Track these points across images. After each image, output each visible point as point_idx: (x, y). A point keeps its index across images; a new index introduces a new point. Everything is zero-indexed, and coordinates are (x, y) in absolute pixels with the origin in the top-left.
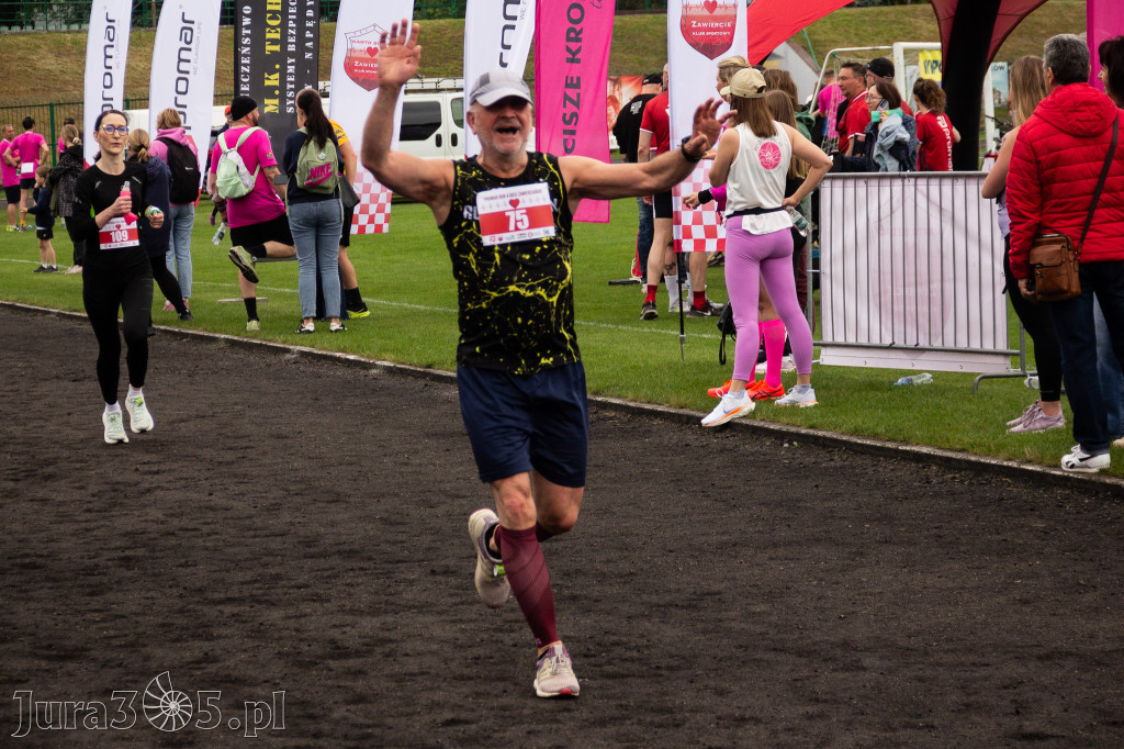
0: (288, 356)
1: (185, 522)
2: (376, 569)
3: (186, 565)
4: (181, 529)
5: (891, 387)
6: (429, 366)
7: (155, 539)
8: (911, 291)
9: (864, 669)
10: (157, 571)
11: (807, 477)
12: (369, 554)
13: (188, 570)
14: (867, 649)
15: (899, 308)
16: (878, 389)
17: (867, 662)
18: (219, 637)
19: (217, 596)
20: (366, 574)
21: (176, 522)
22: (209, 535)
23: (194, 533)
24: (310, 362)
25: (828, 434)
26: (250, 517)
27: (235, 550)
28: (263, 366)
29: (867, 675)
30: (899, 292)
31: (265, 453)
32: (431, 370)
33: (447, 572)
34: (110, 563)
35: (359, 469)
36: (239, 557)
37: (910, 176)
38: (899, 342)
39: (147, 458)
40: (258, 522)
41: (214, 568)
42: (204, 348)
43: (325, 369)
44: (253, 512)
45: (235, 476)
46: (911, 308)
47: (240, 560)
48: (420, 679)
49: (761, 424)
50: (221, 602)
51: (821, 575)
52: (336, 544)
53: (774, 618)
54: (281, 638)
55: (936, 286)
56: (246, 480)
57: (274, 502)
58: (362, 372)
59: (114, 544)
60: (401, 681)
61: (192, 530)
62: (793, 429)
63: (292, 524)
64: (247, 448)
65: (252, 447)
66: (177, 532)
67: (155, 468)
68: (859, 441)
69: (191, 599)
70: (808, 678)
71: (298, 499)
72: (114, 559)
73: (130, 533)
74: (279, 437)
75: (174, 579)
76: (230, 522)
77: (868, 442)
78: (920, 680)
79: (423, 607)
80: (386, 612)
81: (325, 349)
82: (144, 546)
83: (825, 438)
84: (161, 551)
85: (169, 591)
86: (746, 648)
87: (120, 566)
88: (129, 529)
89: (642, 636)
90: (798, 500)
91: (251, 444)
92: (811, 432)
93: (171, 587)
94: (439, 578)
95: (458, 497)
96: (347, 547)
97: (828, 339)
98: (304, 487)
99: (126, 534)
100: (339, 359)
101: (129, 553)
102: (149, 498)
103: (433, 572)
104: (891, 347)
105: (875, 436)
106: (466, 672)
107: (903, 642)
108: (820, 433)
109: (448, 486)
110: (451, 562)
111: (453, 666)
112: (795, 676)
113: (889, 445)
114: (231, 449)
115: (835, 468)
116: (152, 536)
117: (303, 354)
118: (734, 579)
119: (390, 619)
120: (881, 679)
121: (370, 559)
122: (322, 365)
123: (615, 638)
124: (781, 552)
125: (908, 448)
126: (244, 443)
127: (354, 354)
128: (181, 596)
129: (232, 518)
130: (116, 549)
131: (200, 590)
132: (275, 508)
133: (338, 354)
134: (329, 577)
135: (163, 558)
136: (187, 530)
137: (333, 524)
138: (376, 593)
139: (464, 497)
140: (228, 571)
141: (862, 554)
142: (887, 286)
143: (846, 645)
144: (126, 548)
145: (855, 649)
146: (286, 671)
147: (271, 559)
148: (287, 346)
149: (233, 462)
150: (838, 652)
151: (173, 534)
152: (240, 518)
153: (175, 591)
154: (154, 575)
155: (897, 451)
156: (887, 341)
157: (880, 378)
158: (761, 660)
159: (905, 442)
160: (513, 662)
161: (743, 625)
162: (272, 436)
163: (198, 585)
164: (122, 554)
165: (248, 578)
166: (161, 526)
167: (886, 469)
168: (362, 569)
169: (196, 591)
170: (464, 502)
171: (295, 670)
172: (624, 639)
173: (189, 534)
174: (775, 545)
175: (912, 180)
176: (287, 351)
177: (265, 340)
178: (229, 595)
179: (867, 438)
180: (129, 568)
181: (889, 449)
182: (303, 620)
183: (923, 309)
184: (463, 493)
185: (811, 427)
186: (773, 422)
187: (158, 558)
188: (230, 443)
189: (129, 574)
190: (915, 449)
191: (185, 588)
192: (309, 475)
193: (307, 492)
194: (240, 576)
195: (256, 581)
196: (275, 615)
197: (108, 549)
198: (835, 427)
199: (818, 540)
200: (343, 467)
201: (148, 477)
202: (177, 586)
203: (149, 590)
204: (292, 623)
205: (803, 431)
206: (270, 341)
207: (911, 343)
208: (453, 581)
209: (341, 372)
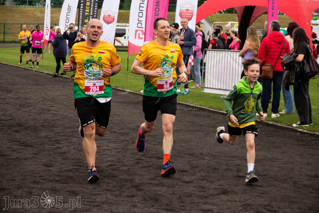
1: (57, 118)
4: (56, 119)
5: (219, 98)
6: (117, 87)
7: (50, 121)
8: (225, 77)
9: (205, 159)
11: (198, 117)
14: (206, 155)
15: (222, 80)
16: (216, 98)
17: (206, 158)
18: (61, 143)
21: (55, 118)
22: (62, 121)
25: (204, 108)
27: (68, 125)
29: (205, 161)
30: (223, 77)
32: (117, 88)
33: (114, 132)
37: (227, 51)
38: (222, 88)
39: (51, 103)
42: (67, 80)
45: (70, 108)
46: (225, 80)
48: (105, 155)
49: (189, 104)
50: (63, 136)
51: (198, 138)
53: (186, 147)
54: (75, 145)
55: (231, 76)
59: (40, 122)
60: (101, 155)
62: (196, 106)
67: (52, 106)
68: (211, 109)
69: (56, 135)
70: (192, 161)
72: (40, 125)
77: (213, 110)
78: (217, 163)
79: (108, 140)
80: (100, 140)
82: (48, 123)
83: (203, 108)
85: (52, 133)
86: (179, 153)
87: (41, 127)
88: (45, 119)
89: (156, 149)
90: (195, 122)
92: (200, 107)
94: (112, 133)
95: (119, 116)
97: (206, 86)
103: (111, 132)
104: (220, 89)
105: (214, 109)
106: (115, 154)
107: (214, 154)
108: (202, 107)
109: (117, 114)
110: (116, 130)
111: (113, 153)
112: (189, 160)
113: (217, 111)
114: (70, 102)
115: (205, 115)
118: (178, 138)
119: (100, 142)
120: (208, 162)
123: (150, 149)
124: (190, 133)
125: (221, 112)
128: (54, 134)
139: (121, 116)
141: (208, 134)
142: (220, 75)
143: (201, 154)
144: (43, 123)
145: (204, 155)
146: (76, 152)
150: (199, 155)
151: (54, 120)
153: (53, 133)
155: (219, 112)
156: (219, 88)
157: (217, 96)
158: (182, 156)
159: (221, 110)
160: (126, 153)
161: (179, 148)
163: (58, 132)
165: (70, 131)
166: (52, 119)
167: (216, 116)
170: (121, 117)
171: (78, 152)
172: (152, 149)
173: (58, 120)
174: (189, 131)
175: (227, 52)
179: (212, 109)
181: (217, 112)
182: (81, 141)
183: (228, 81)
184: (121, 115)
185: (200, 106)
186: (192, 104)
188: (70, 101)
189: (43, 128)
190: (223, 112)
194: (68, 130)
195: (71, 132)
196: (75, 139)
198: (205, 106)
199: (199, 131)
201: (50, 108)
204: (78, 141)
205: (198, 106)
207: (225, 88)
208: (116, 134)
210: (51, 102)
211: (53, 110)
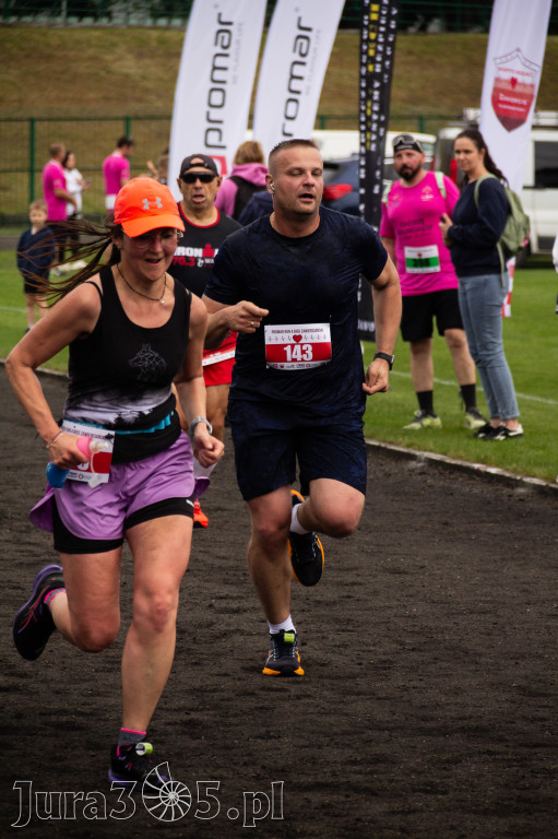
0: (413, 464)
2: (507, 753)
3: (266, 736)
4: (263, 689)
7: (228, 700)
10: (229, 742)
12: (501, 733)
13: (269, 743)
19: (303, 779)
20: (494, 760)
22: (298, 698)
23: (278, 694)
24: (441, 474)
26: (353, 676)
27: (331, 719)
28: (380, 475)
31: (376, 593)
34: (170, 728)
35: (494, 620)
36: (335, 729)
39: (225, 591)
40: (362, 684)
41: (302, 742)
43: (459, 484)
44: (357, 669)
45: (337, 621)
47: (335, 734)
52: (460, 719)
56: (350, 628)
57: (384, 658)
58: (506, 491)
61: (277, 690)
63: (405, 689)
64: (353, 584)
65: (360, 584)
66: (257, 692)
67: (234, 605)
71: (414, 655)
72: (175, 723)
73: (198, 690)
74: (396, 571)
75: (250, 755)
76: (326, 682)
80: (517, 811)
81: (460, 458)
82: (216, 707)
84: (236, 716)
87: (184, 733)
88: (197, 684)
91: (359, 579)
93: (245, 764)
96: (473, 723)
98: (423, 639)
99: (192, 691)
100: (477, 472)
101: (194, 716)
102: (225, 644)
116: (225, 695)
117: (431, 462)
121: (501, 740)
122: (456, 479)
126: (350, 577)
127: (497, 466)
129: (329, 677)
130: (178, 710)
131: (283, 771)
132: (384, 667)
133: (476, 466)
134: (448, 761)
135: (237, 725)
136: (271, 689)
137: (457, 691)
138: (506, 785)
140: (319, 748)
144: (192, 710)
147: (375, 734)
148: (412, 451)
149: (334, 603)
151: (252, 694)
152: (339, 678)
153: (251, 771)
154: (226, 747)
162: (385, 570)
163: (281, 763)
164: (186, 718)
166: (238, 683)
168: (490, 753)
169: (277, 771)
173: (273, 695)
176: (412, 457)
177: (384, 441)
178: (320, 779)
180: (194, 737)
182: (411, 817)
187: (231, 725)
189: (194, 744)
191: (263, 767)
192: (431, 624)
193: (427, 647)
196: (376, 808)
197: (167, 710)
200: (475, 616)
201: (225, 617)
202: (254, 764)
203: (218, 767)
204: (397, 821)
206: (391, 443)
209: (478, 489)
210: (226, 582)
211: (242, 633)
